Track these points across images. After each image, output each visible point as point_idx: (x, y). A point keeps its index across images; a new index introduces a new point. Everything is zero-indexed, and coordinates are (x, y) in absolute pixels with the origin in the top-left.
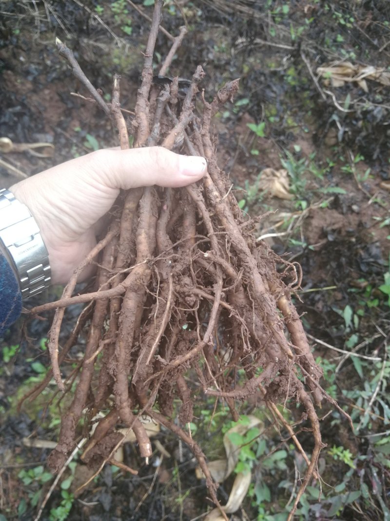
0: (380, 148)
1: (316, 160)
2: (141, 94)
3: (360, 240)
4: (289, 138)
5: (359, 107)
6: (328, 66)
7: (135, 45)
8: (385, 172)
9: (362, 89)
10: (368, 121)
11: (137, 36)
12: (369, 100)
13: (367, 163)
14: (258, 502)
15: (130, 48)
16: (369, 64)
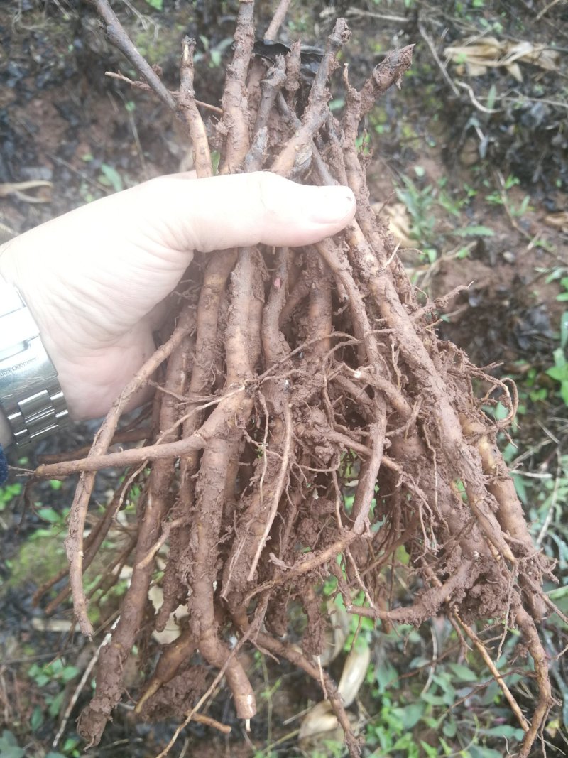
0: (543, 165)
1: (450, 186)
2: (232, 73)
3: (516, 304)
4: (407, 155)
5: (509, 104)
6: (461, 44)
7: (168, 26)
8: (551, 201)
9: (513, 78)
10: (524, 126)
11: (170, 12)
12: (524, 93)
13: (524, 189)
14: (381, 691)
15: (161, 31)
16: (523, 40)
